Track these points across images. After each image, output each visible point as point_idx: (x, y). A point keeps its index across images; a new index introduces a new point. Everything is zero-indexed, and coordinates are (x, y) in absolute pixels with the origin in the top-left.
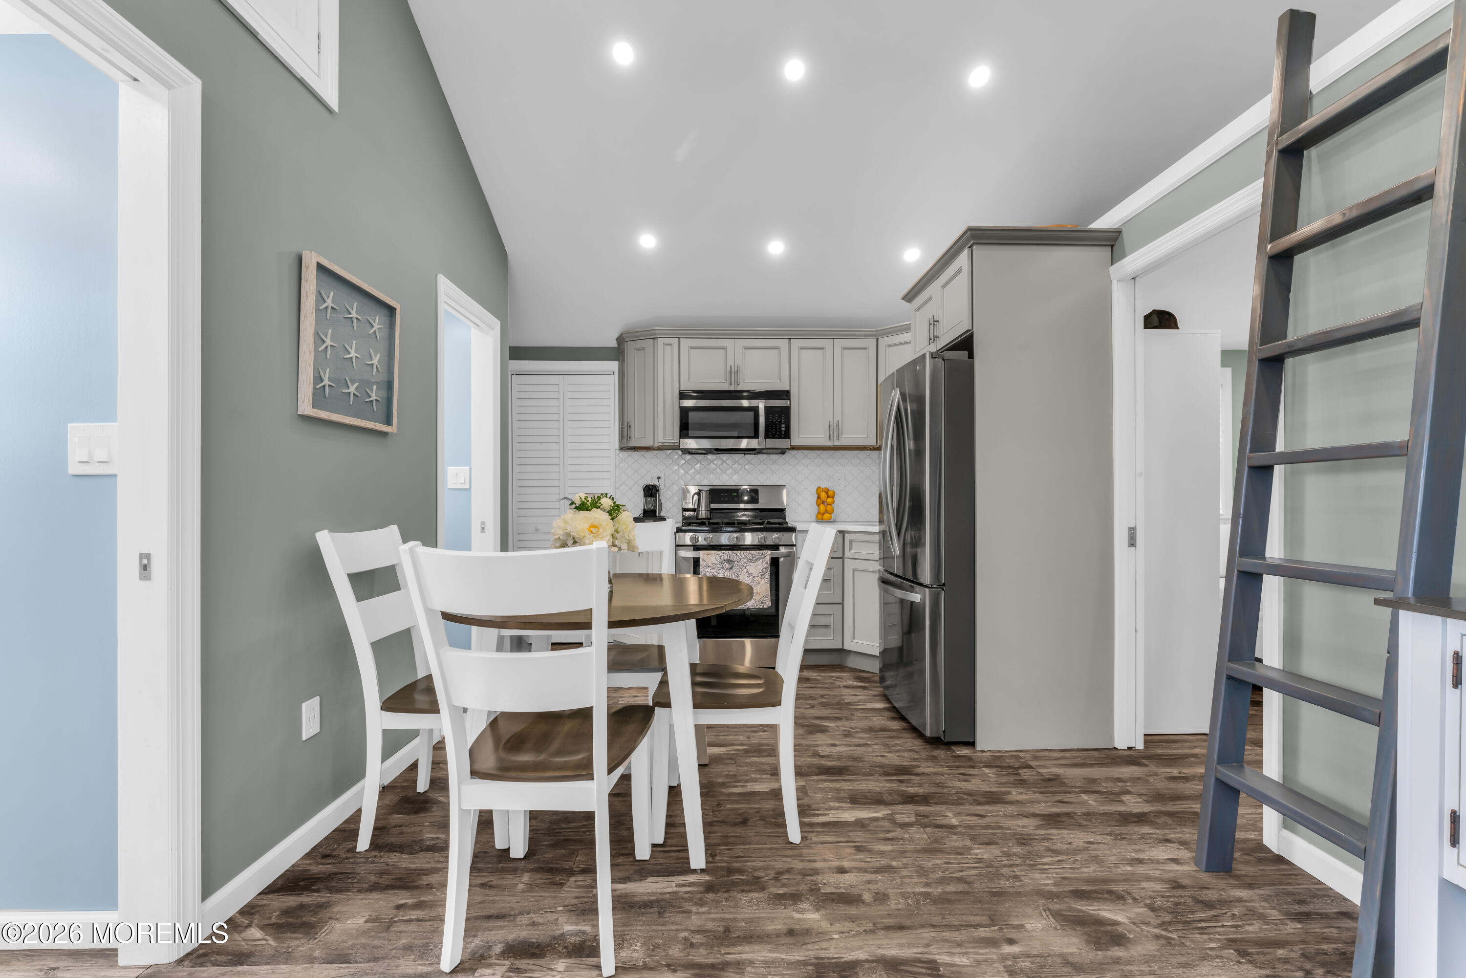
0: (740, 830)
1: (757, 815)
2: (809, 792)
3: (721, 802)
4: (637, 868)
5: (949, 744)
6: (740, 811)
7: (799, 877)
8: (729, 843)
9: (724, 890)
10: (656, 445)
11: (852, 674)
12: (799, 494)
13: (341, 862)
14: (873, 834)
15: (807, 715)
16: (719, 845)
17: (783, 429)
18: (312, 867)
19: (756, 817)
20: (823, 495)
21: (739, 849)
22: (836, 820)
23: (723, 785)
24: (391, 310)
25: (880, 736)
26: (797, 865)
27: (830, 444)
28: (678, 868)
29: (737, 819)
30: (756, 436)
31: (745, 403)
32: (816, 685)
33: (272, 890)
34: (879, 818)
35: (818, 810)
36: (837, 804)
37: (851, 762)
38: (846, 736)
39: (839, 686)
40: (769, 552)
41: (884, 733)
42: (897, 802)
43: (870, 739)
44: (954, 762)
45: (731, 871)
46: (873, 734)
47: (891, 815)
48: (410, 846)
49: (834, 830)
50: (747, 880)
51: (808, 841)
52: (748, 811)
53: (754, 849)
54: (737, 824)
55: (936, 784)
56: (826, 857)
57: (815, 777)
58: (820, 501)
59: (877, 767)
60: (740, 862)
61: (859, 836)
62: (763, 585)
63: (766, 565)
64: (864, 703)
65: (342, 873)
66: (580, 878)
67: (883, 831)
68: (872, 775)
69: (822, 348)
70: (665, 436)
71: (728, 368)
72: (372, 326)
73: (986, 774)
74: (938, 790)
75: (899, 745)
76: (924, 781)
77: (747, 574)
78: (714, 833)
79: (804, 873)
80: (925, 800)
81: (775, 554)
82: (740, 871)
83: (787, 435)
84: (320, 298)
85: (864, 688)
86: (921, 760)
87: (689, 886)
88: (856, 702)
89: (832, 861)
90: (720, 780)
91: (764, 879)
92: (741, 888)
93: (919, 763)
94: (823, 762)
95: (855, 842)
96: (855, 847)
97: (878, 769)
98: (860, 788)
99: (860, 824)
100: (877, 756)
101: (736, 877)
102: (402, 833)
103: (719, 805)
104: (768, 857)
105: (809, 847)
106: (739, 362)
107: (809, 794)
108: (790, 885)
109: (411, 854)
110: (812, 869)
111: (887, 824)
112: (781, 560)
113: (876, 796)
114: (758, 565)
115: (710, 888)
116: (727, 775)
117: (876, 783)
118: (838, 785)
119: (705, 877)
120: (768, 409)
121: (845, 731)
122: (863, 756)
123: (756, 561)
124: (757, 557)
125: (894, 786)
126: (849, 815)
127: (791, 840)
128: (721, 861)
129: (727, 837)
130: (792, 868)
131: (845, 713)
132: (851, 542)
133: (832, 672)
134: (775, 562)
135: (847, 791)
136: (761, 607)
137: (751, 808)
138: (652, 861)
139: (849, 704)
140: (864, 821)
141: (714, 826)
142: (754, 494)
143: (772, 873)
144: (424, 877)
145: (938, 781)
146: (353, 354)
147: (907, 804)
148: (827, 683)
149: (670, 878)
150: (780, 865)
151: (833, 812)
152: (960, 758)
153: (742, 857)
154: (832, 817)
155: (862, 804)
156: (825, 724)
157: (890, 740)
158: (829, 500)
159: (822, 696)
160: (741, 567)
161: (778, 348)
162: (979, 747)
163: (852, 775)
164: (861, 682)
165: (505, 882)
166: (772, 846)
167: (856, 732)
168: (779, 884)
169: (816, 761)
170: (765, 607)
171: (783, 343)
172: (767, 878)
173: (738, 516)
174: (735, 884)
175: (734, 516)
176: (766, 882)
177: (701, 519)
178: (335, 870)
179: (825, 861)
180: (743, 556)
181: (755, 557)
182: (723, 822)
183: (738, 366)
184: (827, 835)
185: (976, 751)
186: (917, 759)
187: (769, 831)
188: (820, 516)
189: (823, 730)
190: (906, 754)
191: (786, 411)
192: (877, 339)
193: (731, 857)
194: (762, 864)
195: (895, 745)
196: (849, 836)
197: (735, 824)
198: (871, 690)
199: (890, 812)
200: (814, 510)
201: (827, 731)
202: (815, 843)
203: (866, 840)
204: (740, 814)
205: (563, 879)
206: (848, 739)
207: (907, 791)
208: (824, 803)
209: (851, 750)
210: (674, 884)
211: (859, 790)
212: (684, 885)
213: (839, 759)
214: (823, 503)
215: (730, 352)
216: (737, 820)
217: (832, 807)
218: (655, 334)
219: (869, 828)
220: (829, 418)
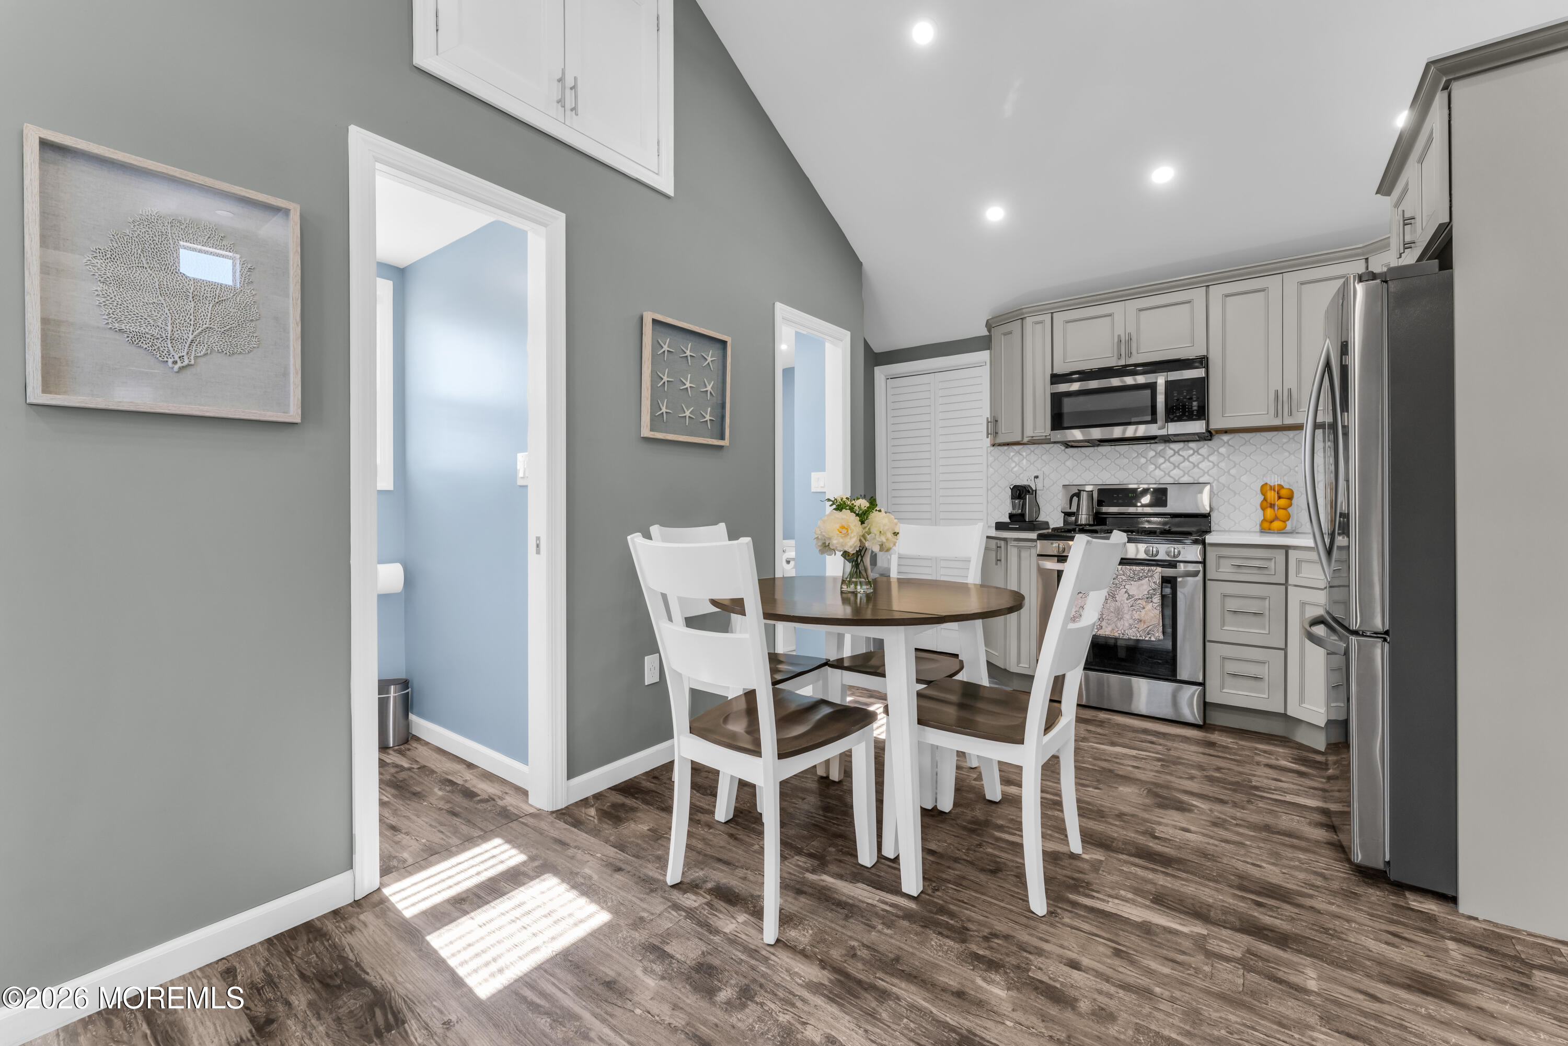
0: (983, 877)
1: (1015, 869)
2: (1102, 869)
3: (984, 844)
4: (855, 871)
5: (1400, 887)
6: (998, 860)
7: (1015, 948)
8: (961, 885)
9: (921, 924)
10: (1026, 440)
11: (1295, 752)
12: (1235, 493)
13: (660, 785)
14: (1156, 946)
15: (1173, 785)
16: (949, 882)
17: (1195, 408)
18: (643, 782)
19: (1012, 871)
20: (1272, 496)
21: (966, 895)
22: (1114, 911)
23: (1000, 828)
24: (724, 343)
25: (1274, 839)
26: (1024, 936)
27: (1277, 422)
28: (892, 886)
29: (989, 865)
30: (1154, 421)
31: (1141, 379)
32: (1220, 754)
33: (617, 789)
34: (1182, 932)
35: (1098, 892)
36: (1130, 896)
37: (1195, 857)
38: (1215, 824)
39: (1258, 764)
40: (1159, 569)
41: (1287, 839)
42: (1228, 925)
43: (1251, 838)
44: (1389, 913)
45: (942, 910)
46: (1264, 834)
47: (1204, 937)
48: (705, 789)
49: (1101, 920)
50: (952, 926)
51: (1057, 919)
52: (1008, 862)
53: (984, 901)
54: (985, 871)
55: (1323, 928)
56: (1066, 944)
57: (1124, 857)
58: (1266, 505)
59: (1233, 875)
60: (960, 906)
61: (1131, 941)
62: (1149, 610)
63: (1154, 586)
64: (1285, 792)
65: (656, 792)
66: (803, 859)
67: (1176, 949)
68: (1216, 881)
69: (1263, 290)
70: (1035, 428)
71: (1116, 340)
72: (706, 360)
73: (1446, 951)
74: (1319, 937)
75: (1300, 860)
76: (1302, 917)
77: (1127, 595)
78: (953, 869)
79: (1022, 947)
80: (1283, 940)
81: (1169, 572)
82: (952, 915)
83: (1202, 413)
84: (656, 345)
85: (1301, 774)
86: (1324, 891)
87: (890, 906)
88: (1271, 789)
89: (1069, 950)
90: (1000, 822)
91: (971, 933)
92: (940, 930)
93: (1316, 893)
94: (1151, 844)
95: (1119, 944)
96: (1115, 949)
97: (1233, 877)
98: (1182, 890)
99: (1146, 929)
100: (1248, 863)
101: (944, 918)
102: (707, 778)
103: (980, 845)
104: (993, 915)
105: (1052, 925)
106: (1131, 329)
107: (1100, 872)
108: (997, 951)
109: (703, 795)
110: (1036, 948)
111: (1187, 944)
112: (1179, 580)
113: (1200, 907)
114: (1142, 585)
115: (909, 916)
116: (1012, 820)
117: (1213, 892)
118: (1150, 875)
119: (913, 905)
120: (1168, 384)
121: (1219, 818)
122: (1221, 856)
123: (1139, 579)
124: (1141, 575)
125: (1242, 906)
126: (1137, 913)
127: (1033, 908)
128: (940, 898)
129: (964, 878)
130: (1013, 937)
131: (1238, 797)
132: (1299, 562)
133: (1261, 743)
134: (1169, 582)
135: (1159, 887)
136: (1147, 639)
137: (1013, 861)
138: (873, 871)
139: (1256, 788)
140: (1154, 928)
141: (959, 863)
142: (1160, 496)
143: (986, 931)
144: (699, 814)
145: (1331, 926)
146: (688, 385)
147: (1243, 933)
148: (1240, 755)
149: (878, 892)
150: (1001, 927)
151: (1116, 901)
152: (1410, 913)
153: (965, 903)
154: (1111, 906)
155: (1168, 908)
156: (1194, 803)
157: (1290, 850)
158: (1282, 502)
159: (1218, 769)
160: (1118, 585)
161: (1189, 302)
162: (1464, 907)
163: (1184, 871)
164: (1303, 765)
165: (747, 839)
166: (1008, 906)
167: (1237, 825)
168: (985, 945)
169: (1142, 840)
170: (1153, 639)
171: (1198, 295)
172: (976, 933)
173: (1142, 523)
174: (938, 924)
175: (1138, 523)
176: (971, 936)
177: (1081, 525)
178: (654, 789)
179: (1062, 947)
180: (1121, 572)
181: (1138, 575)
182: (971, 863)
183: (1130, 334)
184: (1087, 922)
185: (1456, 912)
186: (1318, 887)
187: (1016, 890)
188: (1266, 525)
189: (1181, 807)
190: (1301, 876)
191: (1201, 385)
192: (1367, 259)
193: (952, 898)
194: (982, 918)
195: (1292, 859)
196: (1117, 935)
197: (983, 870)
198: (1312, 780)
199: (1205, 932)
200: (1258, 516)
201: (1190, 811)
202: (1063, 924)
203: (1137, 948)
204: (996, 862)
205: (790, 855)
206: (1216, 829)
207: (1259, 919)
208: (1112, 888)
209: (1209, 844)
210: (877, 898)
211: (1178, 891)
212: (886, 903)
213: (1179, 848)
214: (1272, 506)
215: (1118, 318)
216: (988, 867)
217: (1121, 896)
218: (1023, 314)
219: (1154, 938)
220: (1276, 385)
